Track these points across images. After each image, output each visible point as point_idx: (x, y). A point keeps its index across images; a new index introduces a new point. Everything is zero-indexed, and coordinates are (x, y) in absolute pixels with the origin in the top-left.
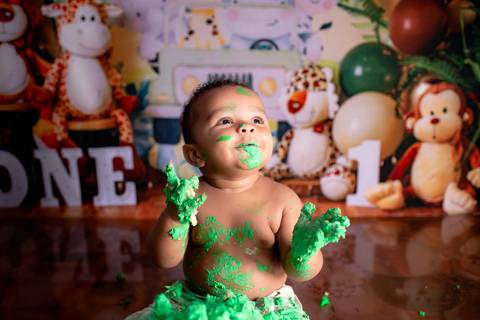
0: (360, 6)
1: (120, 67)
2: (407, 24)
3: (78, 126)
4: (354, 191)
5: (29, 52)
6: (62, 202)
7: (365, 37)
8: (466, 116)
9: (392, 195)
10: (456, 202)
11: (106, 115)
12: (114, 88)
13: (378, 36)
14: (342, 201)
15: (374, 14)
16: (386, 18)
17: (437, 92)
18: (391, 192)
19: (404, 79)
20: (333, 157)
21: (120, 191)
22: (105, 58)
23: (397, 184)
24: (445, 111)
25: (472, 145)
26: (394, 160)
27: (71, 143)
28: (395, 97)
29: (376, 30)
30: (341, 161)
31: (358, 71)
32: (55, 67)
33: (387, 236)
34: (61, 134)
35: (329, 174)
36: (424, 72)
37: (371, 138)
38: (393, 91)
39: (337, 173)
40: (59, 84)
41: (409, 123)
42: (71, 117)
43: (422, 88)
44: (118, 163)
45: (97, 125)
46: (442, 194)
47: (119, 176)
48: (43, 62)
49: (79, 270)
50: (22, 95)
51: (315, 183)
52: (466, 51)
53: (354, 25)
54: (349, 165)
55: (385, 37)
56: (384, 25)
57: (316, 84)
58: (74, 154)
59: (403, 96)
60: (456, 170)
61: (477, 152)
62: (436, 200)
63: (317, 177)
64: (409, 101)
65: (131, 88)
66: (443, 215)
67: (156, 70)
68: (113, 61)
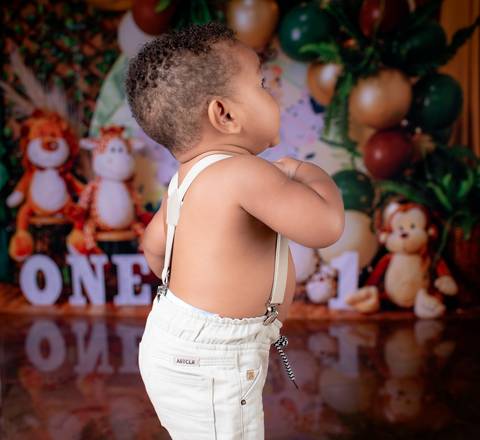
0: (338, 139)
1: (141, 189)
2: (378, 155)
3: (105, 237)
4: (336, 296)
5: (69, 176)
6: (88, 301)
7: (343, 164)
8: (432, 231)
9: (369, 299)
10: (427, 307)
11: (128, 228)
12: (136, 207)
13: (353, 164)
14: (325, 304)
15: (351, 146)
16: (360, 149)
17: (405, 210)
18: (368, 297)
19: (377, 200)
20: (318, 266)
21: (137, 292)
22: (129, 182)
23: (373, 290)
24: (413, 226)
25: (437, 256)
26: (370, 269)
27: (98, 250)
28: (370, 215)
29: (352, 159)
30: (325, 269)
32: (88, 189)
34: (90, 244)
35: (314, 281)
36: (393, 194)
38: (369, 210)
39: (322, 280)
40: (91, 202)
41: (383, 237)
42: (99, 229)
43: (392, 208)
44: (136, 269)
46: (413, 298)
47: (137, 280)
48: (79, 184)
49: (99, 362)
50: (61, 211)
51: (302, 288)
52: (429, 176)
53: (335, 156)
54: (332, 273)
55: (360, 165)
56: (358, 155)
58: (100, 260)
59: (377, 214)
60: (425, 277)
61: (443, 263)
62: (408, 305)
63: (304, 283)
64: (381, 219)
65: (149, 206)
66: (415, 319)
68: (136, 184)
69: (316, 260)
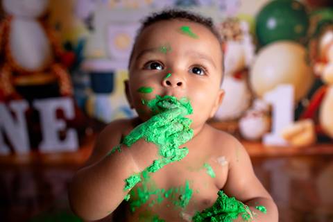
1: (58, 27)
3: (23, 81)
4: (270, 131)
9: (304, 134)
11: (47, 70)
12: (53, 47)
14: (259, 141)
18: (303, 131)
19: (312, 29)
20: (251, 101)
21: (62, 137)
22: (45, 20)
23: (308, 124)
26: (305, 102)
28: (305, 45)
30: (260, 105)
31: (272, 23)
33: (301, 170)
34: (8, 89)
37: (285, 81)
39: (256, 115)
41: (319, 69)
42: (17, 73)
44: (60, 114)
45: (40, 80)
47: (61, 125)
51: (235, 125)
54: (266, 108)
57: (235, 37)
58: (20, 107)
59: (312, 44)
63: (237, 119)
64: (317, 49)
65: (68, 46)
67: (91, 28)
69: (248, 96)
